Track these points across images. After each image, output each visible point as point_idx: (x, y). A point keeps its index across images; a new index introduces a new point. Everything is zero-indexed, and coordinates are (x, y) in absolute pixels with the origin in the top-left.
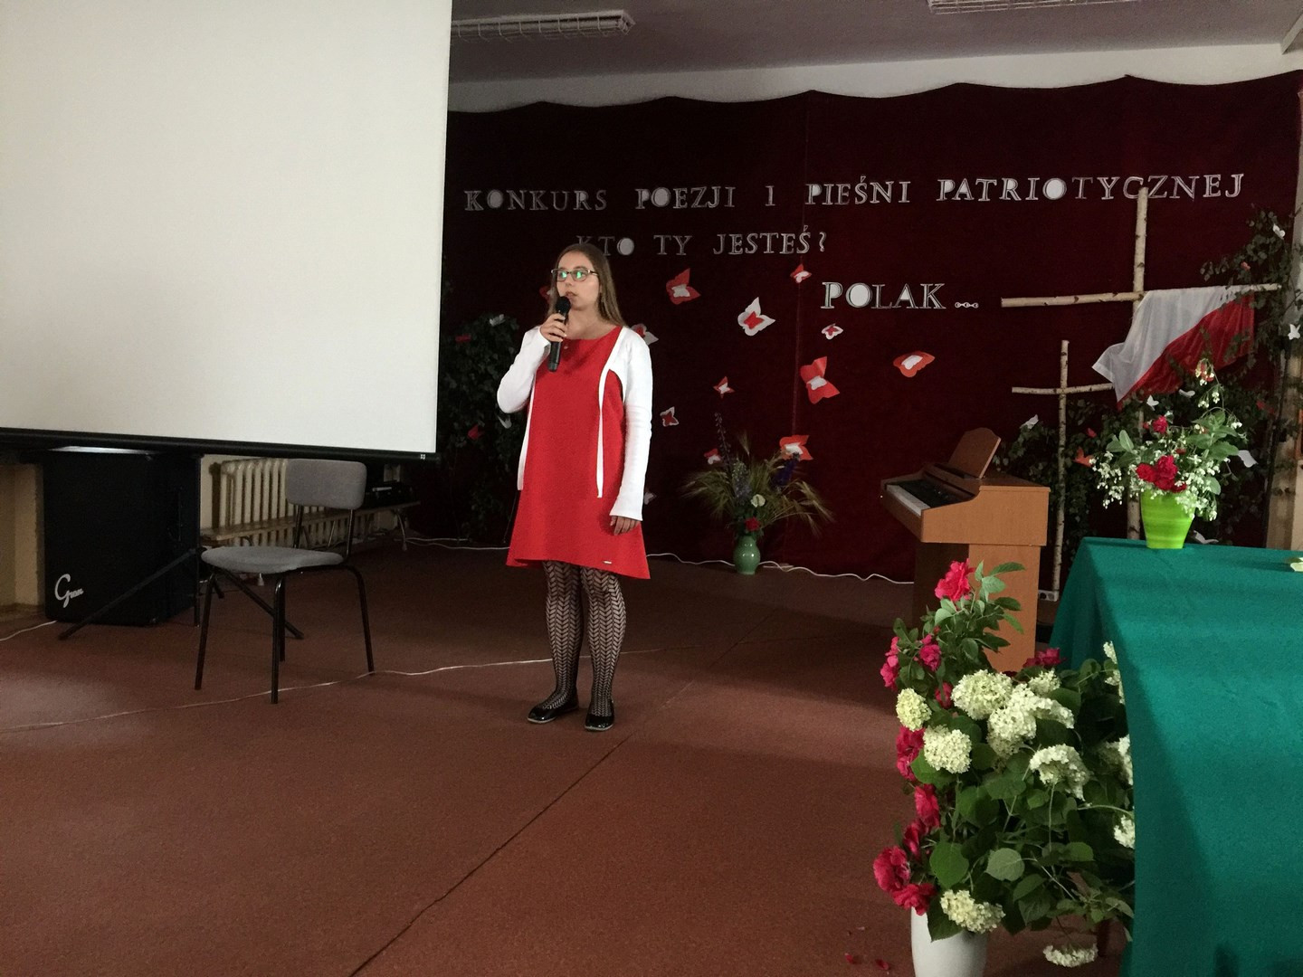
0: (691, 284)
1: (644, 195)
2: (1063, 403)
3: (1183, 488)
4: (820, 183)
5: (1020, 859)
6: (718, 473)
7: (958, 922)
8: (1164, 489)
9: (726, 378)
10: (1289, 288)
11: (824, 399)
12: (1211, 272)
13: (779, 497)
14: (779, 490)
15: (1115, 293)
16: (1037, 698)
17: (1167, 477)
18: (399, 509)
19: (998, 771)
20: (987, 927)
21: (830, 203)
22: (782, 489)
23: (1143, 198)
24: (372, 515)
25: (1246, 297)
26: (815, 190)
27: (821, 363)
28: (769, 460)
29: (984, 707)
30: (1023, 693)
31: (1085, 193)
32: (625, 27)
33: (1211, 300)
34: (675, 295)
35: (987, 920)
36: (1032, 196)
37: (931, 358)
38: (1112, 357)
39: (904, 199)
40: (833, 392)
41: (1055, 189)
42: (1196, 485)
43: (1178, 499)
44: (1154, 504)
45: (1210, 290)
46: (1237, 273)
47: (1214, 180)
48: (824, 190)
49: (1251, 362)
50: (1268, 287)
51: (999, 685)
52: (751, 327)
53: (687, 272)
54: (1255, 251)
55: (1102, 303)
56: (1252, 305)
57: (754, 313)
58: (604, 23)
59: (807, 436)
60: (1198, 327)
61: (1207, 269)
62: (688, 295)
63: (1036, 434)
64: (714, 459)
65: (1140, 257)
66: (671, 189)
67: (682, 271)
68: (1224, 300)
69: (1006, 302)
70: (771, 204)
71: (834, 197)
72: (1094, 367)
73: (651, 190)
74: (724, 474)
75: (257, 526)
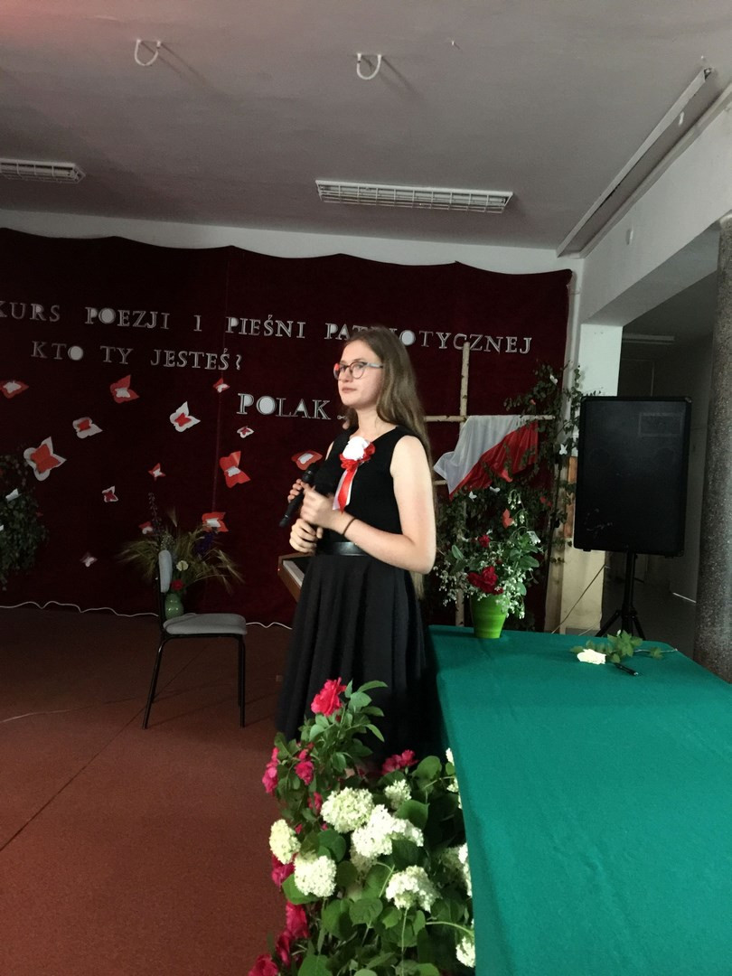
0: (132, 388)
1: (93, 313)
3: (501, 591)
4: (238, 317)
6: (149, 542)
8: (487, 593)
9: (159, 465)
10: (560, 419)
11: (238, 484)
12: (511, 405)
13: (200, 562)
14: (199, 556)
15: (448, 416)
16: (392, 818)
17: (489, 584)
21: (244, 333)
22: (203, 555)
23: (466, 349)
25: (533, 424)
26: (233, 322)
27: (236, 456)
28: (192, 532)
29: (348, 824)
30: (380, 814)
31: (428, 343)
32: (76, 177)
33: (510, 426)
34: (118, 395)
37: (319, 456)
39: (300, 336)
40: (244, 479)
41: (407, 338)
42: (510, 590)
43: (497, 601)
45: (510, 417)
46: (527, 407)
47: (513, 341)
48: (240, 322)
49: (537, 469)
50: (547, 417)
51: (361, 803)
52: (181, 425)
53: (129, 377)
54: (539, 392)
55: (439, 422)
56: (537, 430)
57: (183, 415)
58: (58, 172)
59: (224, 513)
60: (500, 445)
61: (508, 403)
62: (129, 396)
64: (147, 529)
65: (464, 391)
66: (116, 309)
67: (124, 376)
68: (519, 426)
70: (198, 329)
71: (248, 329)
73: (99, 309)
74: (155, 543)
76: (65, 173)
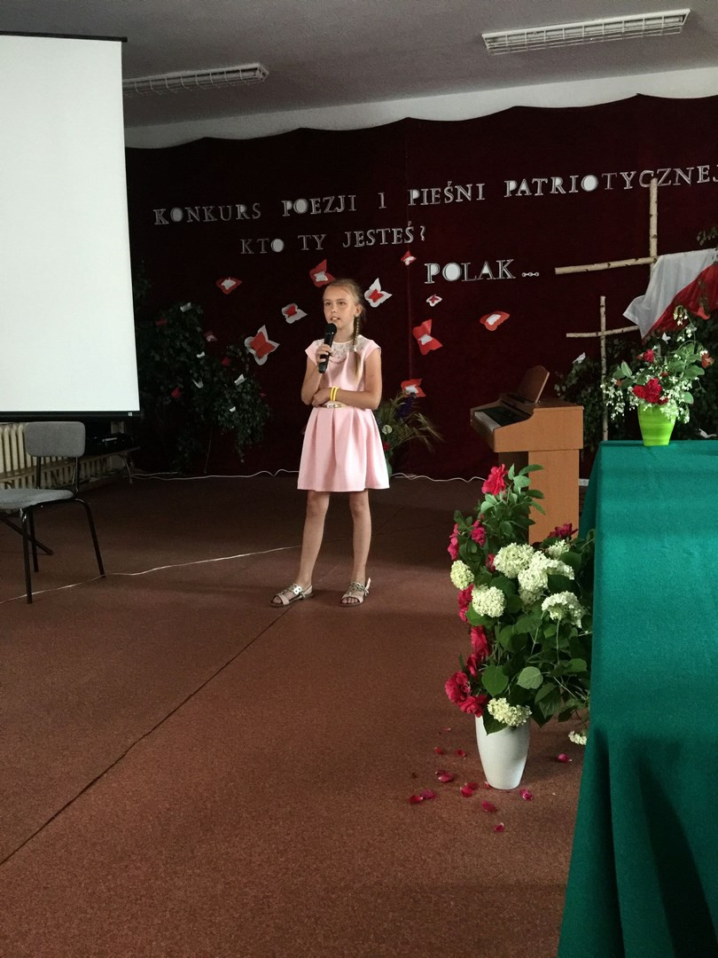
0: (328, 272)
1: (288, 205)
2: (603, 343)
3: (666, 401)
4: (418, 188)
5: (539, 673)
7: (499, 720)
8: (653, 403)
11: (431, 351)
12: (705, 239)
13: (402, 426)
14: (402, 421)
15: (637, 259)
16: (549, 560)
17: (654, 395)
18: (125, 453)
19: (526, 613)
20: (520, 722)
21: (427, 204)
22: (404, 420)
23: (654, 186)
24: (105, 460)
26: (415, 194)
27: (427, 325)
28: (394, 398)
29: (514, 569)
30: (539, 558)
31: (611, 186)
32: (261, 76)
33: (706, 259)
34: (317, 280)
35: (519, 718)
36: (574, 190)
37: (507, 316)
38: (637, 306)
40: (437, 345)
41: (590, 183)
42: (675, 399)
43: (662, 409)
44: (646, 414)
45: (704, 252)
47: (705, 170)
48: (421, 194)
51: (524, 553)
52: (375, 301)
53: (325, 261)
55: (627, 267)
57: (376, 291)
58: (246, 74)
59: (421, 380)
60: (696, 281)
61: (702, 237)
62: (327, 279)
63: (585, 367)
65: (653, 231)
66: (308, 198)
67: (321, 261)
68: (715, 259)
69: (559, 271)
70: (383, 206)
71: (429, 199)
72: (624, 314)
73: (293, 202)
75: (16, 474)
76: (251, 74)
